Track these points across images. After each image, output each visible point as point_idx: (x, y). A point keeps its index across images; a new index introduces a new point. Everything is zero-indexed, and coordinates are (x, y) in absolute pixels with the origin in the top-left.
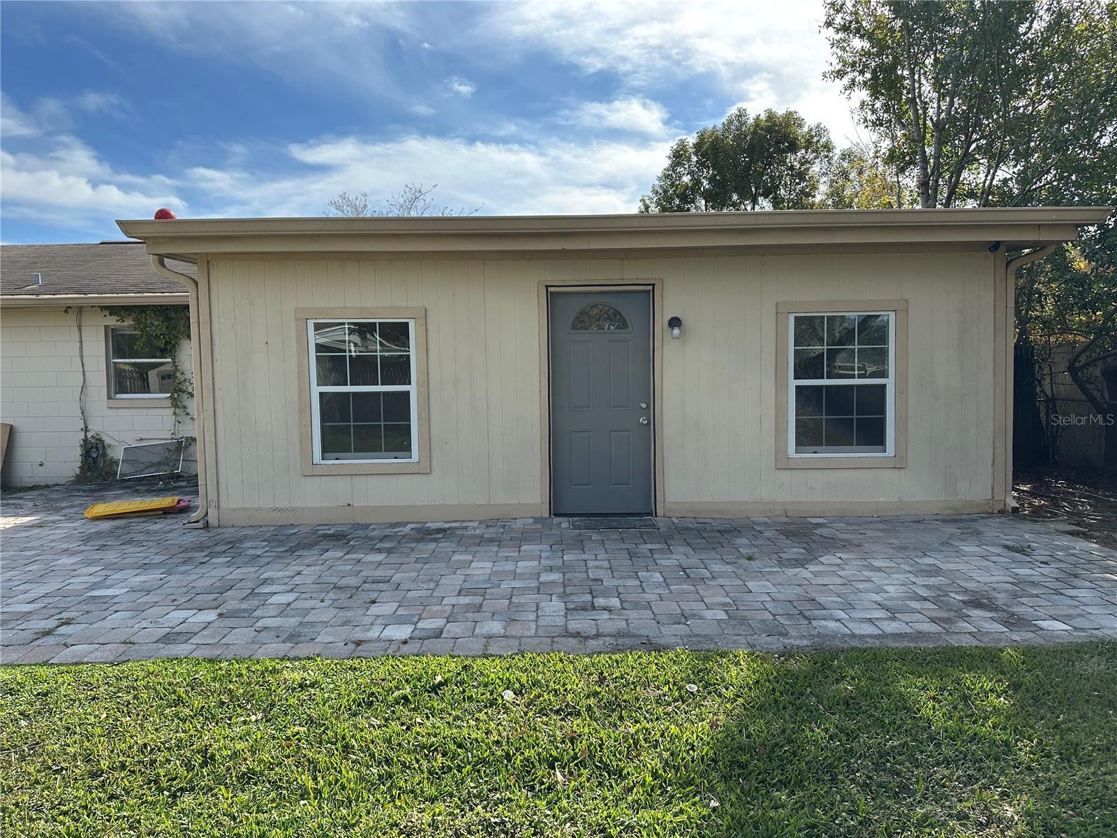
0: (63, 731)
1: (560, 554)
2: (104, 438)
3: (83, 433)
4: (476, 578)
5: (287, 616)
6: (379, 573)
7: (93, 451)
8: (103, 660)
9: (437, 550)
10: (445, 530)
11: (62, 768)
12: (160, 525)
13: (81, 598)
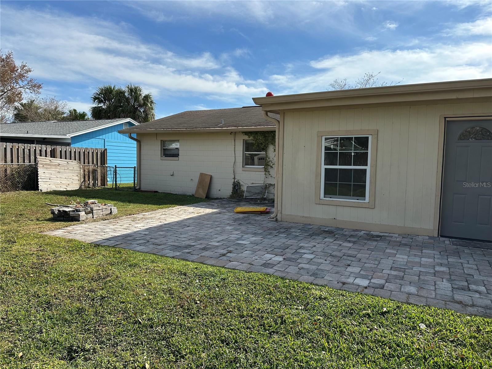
0: (230, 296)
1: (446, 257)
2: (240, 182)
3: (233, 180)
4: (399, 263)
5: (311, 264)
6: (350, 252)
7: (236, 186)
8: (242, 269)
9: (377, 245)
10: (381, 236)
11: (230, 311)
12: (259, 218)
13: (234, 243)
